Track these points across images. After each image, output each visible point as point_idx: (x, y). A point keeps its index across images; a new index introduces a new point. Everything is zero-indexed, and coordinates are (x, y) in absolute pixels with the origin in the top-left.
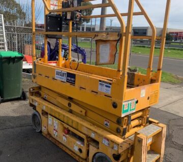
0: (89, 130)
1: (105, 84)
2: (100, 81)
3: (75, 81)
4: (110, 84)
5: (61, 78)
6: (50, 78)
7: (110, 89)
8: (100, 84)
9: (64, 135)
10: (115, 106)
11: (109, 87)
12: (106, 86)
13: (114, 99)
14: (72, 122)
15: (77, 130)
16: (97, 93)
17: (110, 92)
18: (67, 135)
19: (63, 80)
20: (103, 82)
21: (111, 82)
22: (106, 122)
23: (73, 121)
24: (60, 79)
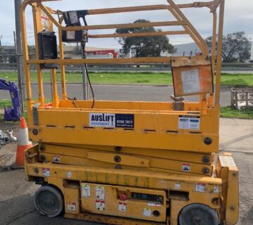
0: (169, 182)
1: (189, 119)
2: (180, 116)
3: (133, 124)
4: (198, 117)
5: (102, 124)
6: (76, 128)
7: (198, 123)
8: (181, 120)
9: (120, 203)
10: (208, 141)
11: (197, 121)
12: (191, 121)
13: (206, 135)
14: (137, 180)
15: (148, 188)
16: (177, 132)
17: (198, 127)
18: (127, 201)
19: (107, 126)
20: (186, 116)
21: (198, 115)
22: (184, 166)
23: (137, 178)
24: (100, 126)
